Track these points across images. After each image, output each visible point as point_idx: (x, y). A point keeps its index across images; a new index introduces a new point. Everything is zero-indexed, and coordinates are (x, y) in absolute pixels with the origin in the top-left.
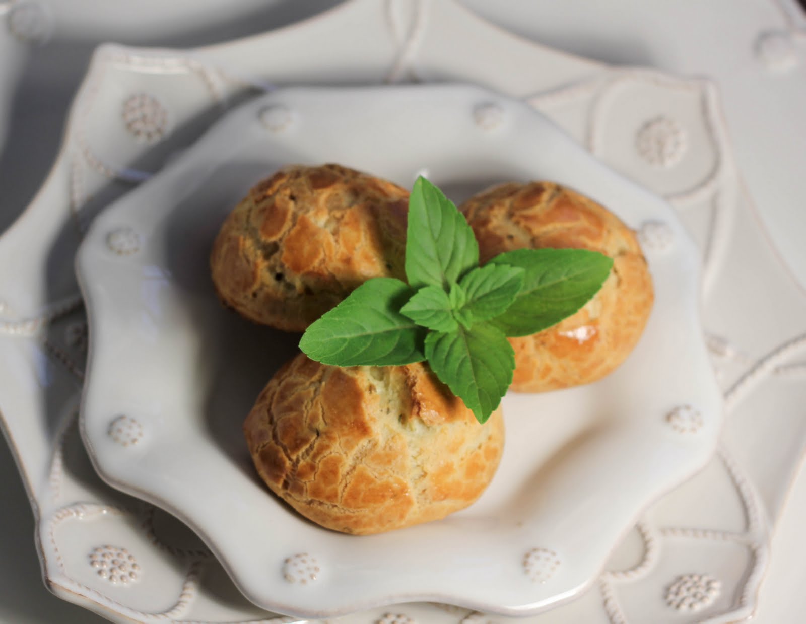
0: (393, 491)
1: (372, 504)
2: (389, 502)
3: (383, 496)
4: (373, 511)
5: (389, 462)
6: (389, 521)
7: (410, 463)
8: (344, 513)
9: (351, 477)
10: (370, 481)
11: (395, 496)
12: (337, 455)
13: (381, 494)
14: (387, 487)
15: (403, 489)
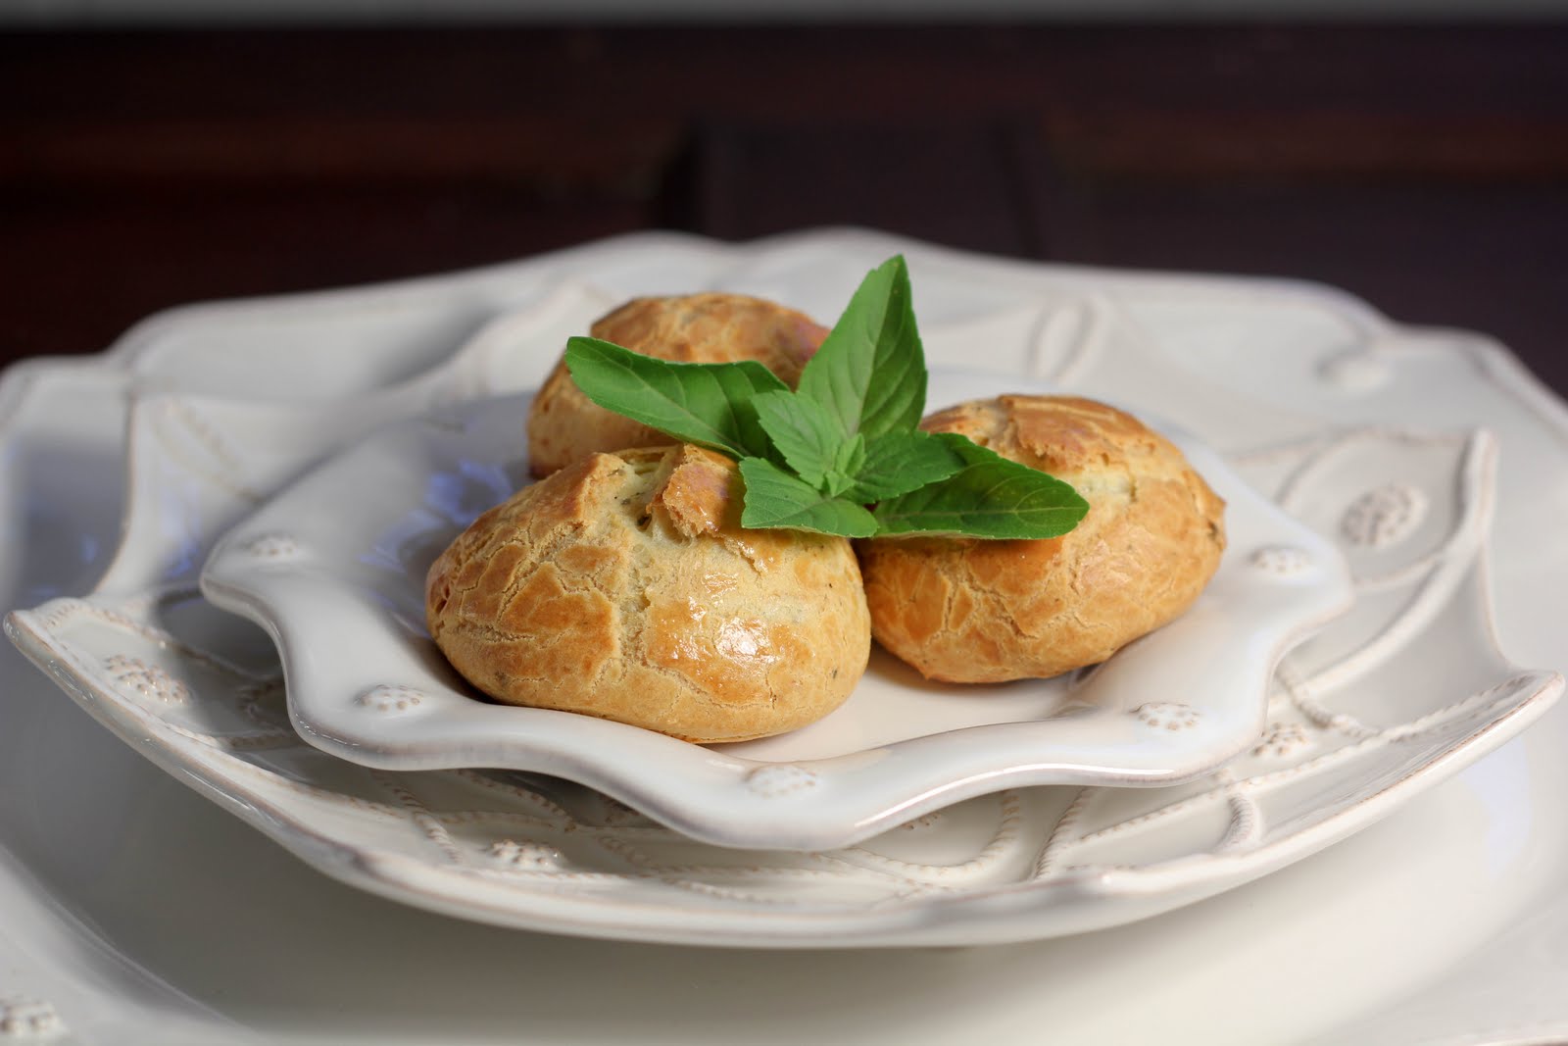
0: (585, 615)
1: (544, 629)
2: (570, 632)
3: (566, 620)
4: (542, 641)
5: (593, 564)
6: (566, 670)
7: (624, 576)
8: (500, 640)
9: (527, 580)
10: (553, 590)
11: (584, 624)
12: (519, 544)
13: (562, 613)
14: (576, 604)
15: (602, 618)
